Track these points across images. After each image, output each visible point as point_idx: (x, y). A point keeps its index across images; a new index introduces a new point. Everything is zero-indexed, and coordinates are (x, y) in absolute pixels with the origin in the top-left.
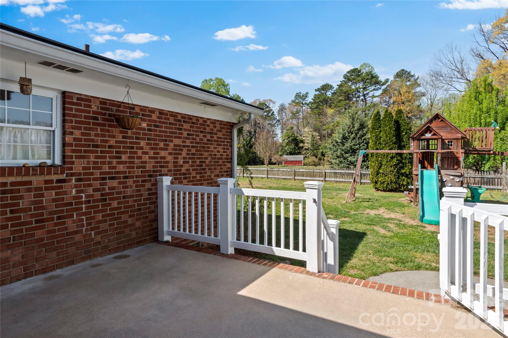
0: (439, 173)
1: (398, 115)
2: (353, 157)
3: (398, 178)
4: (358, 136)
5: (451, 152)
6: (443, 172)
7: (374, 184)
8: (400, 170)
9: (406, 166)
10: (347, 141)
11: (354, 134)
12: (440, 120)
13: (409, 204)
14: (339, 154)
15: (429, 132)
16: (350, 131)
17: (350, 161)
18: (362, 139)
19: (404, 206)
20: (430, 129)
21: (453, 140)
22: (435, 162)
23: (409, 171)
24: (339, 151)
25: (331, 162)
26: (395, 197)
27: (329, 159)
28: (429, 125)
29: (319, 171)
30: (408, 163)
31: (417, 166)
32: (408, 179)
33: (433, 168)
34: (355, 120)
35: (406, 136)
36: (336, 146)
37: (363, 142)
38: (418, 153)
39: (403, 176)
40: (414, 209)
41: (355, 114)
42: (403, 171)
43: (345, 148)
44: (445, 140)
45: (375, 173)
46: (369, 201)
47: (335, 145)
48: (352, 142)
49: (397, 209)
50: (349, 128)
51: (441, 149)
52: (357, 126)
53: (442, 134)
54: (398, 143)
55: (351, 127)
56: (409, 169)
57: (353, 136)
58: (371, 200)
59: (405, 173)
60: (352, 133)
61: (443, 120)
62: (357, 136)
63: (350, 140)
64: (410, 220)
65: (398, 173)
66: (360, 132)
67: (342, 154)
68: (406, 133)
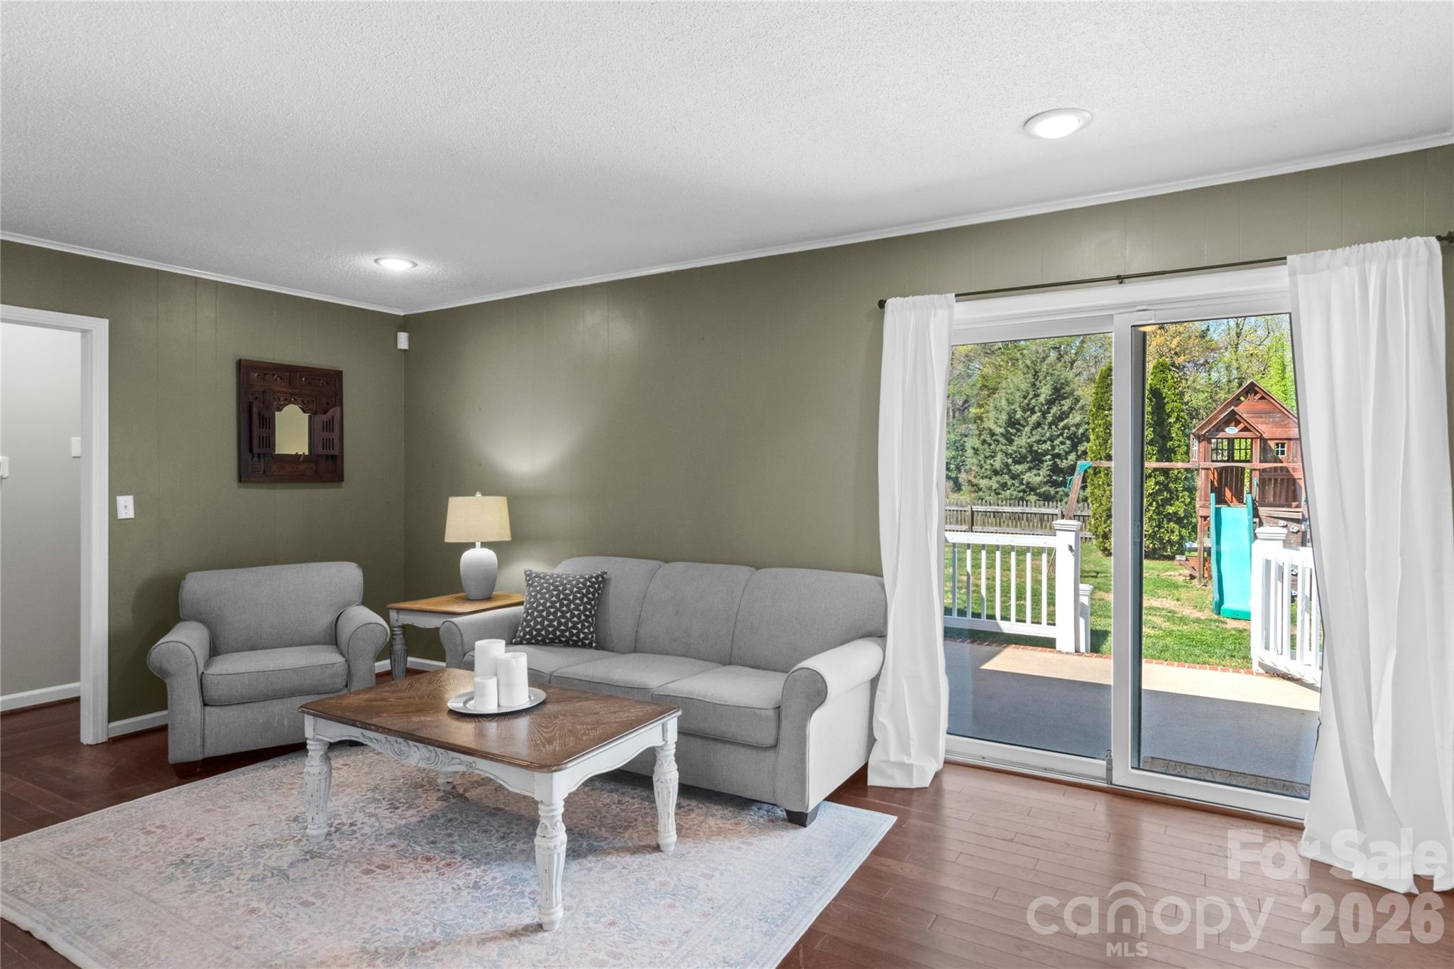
0: (1256, 514)
1: (1158, 375)
2: (1035, 472)
3: (1159, 526)
4: (1050, 418)
5: (1281, 468)
6: (1263, 511)
7: (1101, 540)
8: (1163, 506)
9: (1178, 496)
10: (1019, 430)
11: (1039, 414)
12: (1258, 396)
13: (1187, 582)
14: (997, 465)
15: (1234, 423)
16: (1028, 405)
17: (1028, 483)
18: (1059, 427)
19: (1176, 587)
20: (1237, 416)
21: (1285, 441)
22: (1246, 489)
23: (1185, 509)
24: (999, 456)
25: (976, 485)
26: (1153, 569)
27: (971, 478)
28: (1235, 409)
29: (956, 508)
30: (1183, 491)
31: (1207, 499)
32: (1183, 527)
33: (1242, 502)
34: (1041, 378)
35: (1178, 426)
36: (990, 445)
37: (1062, 434)
38: (1209, 469)
39: (1169, 521)
40: (1200, 592)
41: (1041, 362)
42: (1170, 510)
43: (1015, 448)
44: (1269, 442)
45: (1104, 514)
46: (1096, 577)
47: (989, 440)
48: (1031, 433)
49: (1164, 592)
50: (1025, 397)
51: (1261, 462)
52: (1045, 392)
53: (1261, 427)
54: (1157, 443)
55: (1030, 396)
56: (1186, 505)
57: (1035, 418)
58: (1099, 575)
59: (1176, 513)
60: (1033, 412)
61: (1265, 397)
62: (1045, 418)
63: (1027, 429)
64: (1194, 611)
65: (1159, 514)
66: (1054, 410)
67: (1007, 465)
68: (1177, 419)
